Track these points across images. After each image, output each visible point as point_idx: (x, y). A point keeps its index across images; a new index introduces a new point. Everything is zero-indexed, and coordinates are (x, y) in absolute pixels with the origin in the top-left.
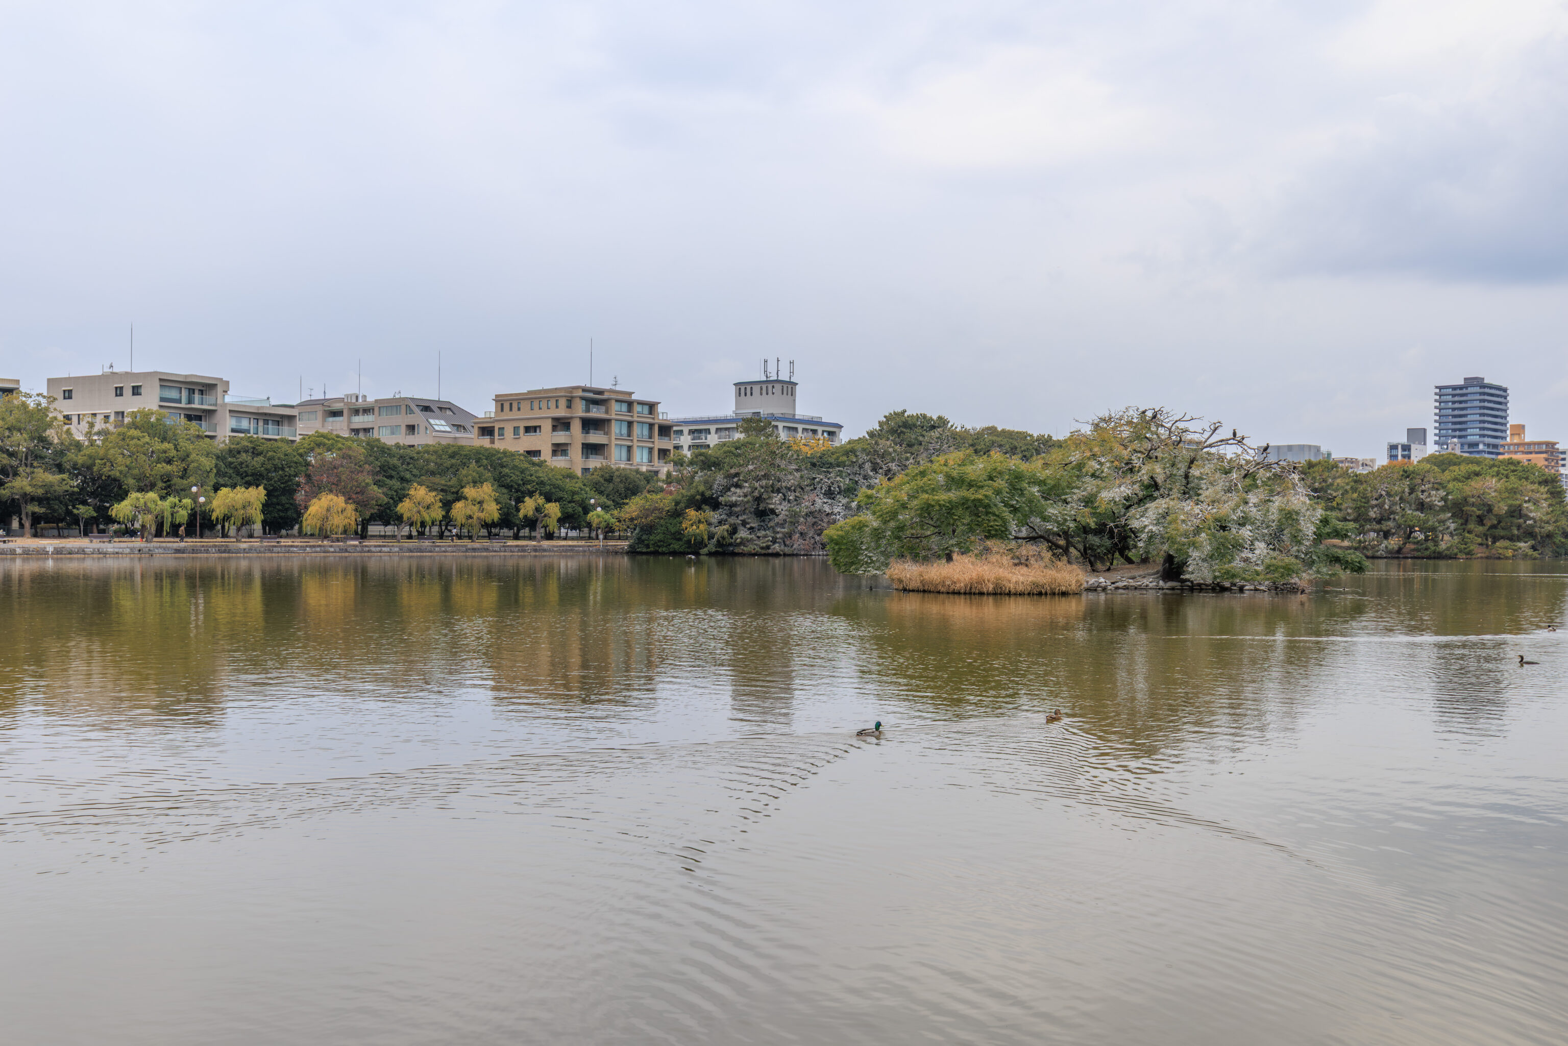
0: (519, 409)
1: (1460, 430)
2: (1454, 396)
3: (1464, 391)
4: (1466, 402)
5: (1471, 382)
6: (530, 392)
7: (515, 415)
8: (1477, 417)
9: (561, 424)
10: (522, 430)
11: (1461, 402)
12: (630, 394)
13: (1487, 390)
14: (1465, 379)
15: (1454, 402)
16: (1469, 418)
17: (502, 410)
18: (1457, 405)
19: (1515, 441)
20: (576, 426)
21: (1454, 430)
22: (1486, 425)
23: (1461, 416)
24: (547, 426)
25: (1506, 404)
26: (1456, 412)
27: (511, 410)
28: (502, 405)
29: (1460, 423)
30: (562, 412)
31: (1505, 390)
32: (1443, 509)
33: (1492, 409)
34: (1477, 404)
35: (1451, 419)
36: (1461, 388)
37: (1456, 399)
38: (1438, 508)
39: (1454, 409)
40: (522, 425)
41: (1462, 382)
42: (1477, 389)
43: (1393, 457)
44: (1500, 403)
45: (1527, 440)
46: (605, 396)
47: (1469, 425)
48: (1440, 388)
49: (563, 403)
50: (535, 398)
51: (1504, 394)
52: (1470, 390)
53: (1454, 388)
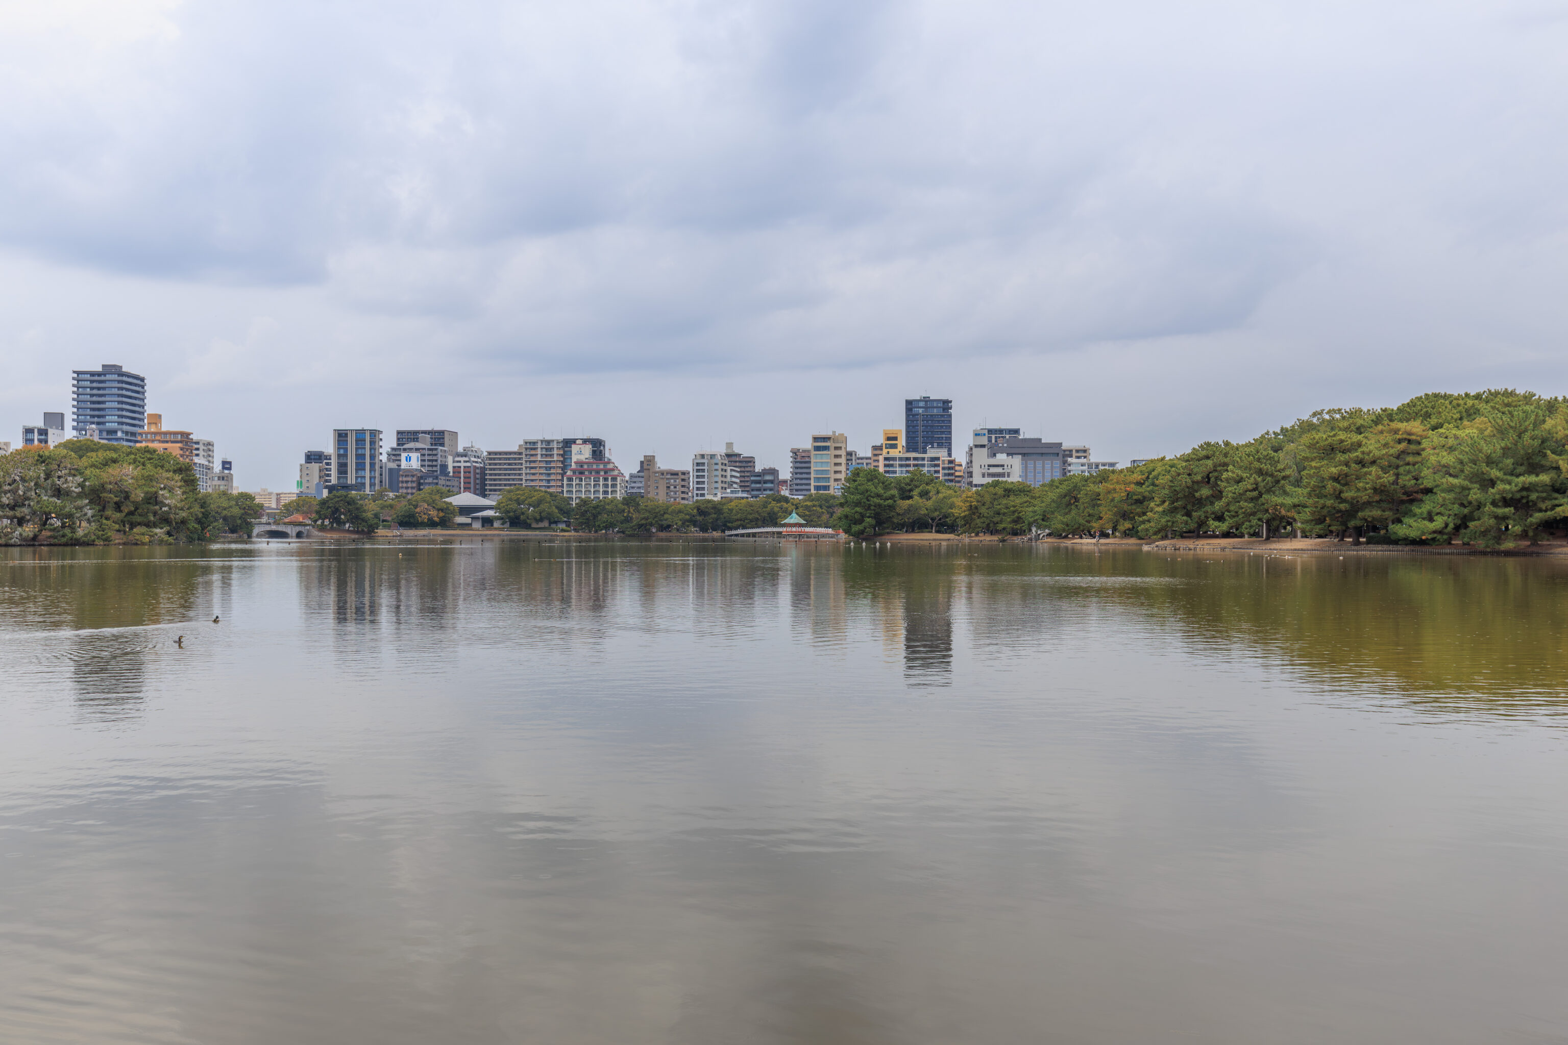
1: (99, 416)
2: (92, 382)
3: (102, 378)
4: (104, 388)
5: (109, 369)
8: (116, 405)
11: (99, 389)
13: (125, 379)
14: (103, 366)
15: (92, 388)
16: (108, 405)
18: (95, 392)
19: (152, 430)
21: (93, 416)
22: (124, 413)
23: (99, 403)
25: (143, 393)
26: (95, 399)
29: (99, 410)
31: (143, 380)
32: (80, 496)
33: (130, 397)
34: (115, 391)
35: (89, 405)
36: (99, 374)
37: (95, 385)
38: (75, 495)
39: (92, 395)
41: (100, 369)
42: (115, 377)
43: (29, 441)
44: (138, 392)
45: (164, 429)
47: (108, 412)
48: (78, 373)
51: (141, 383)
52: (108, 377)
53: (93, 374)
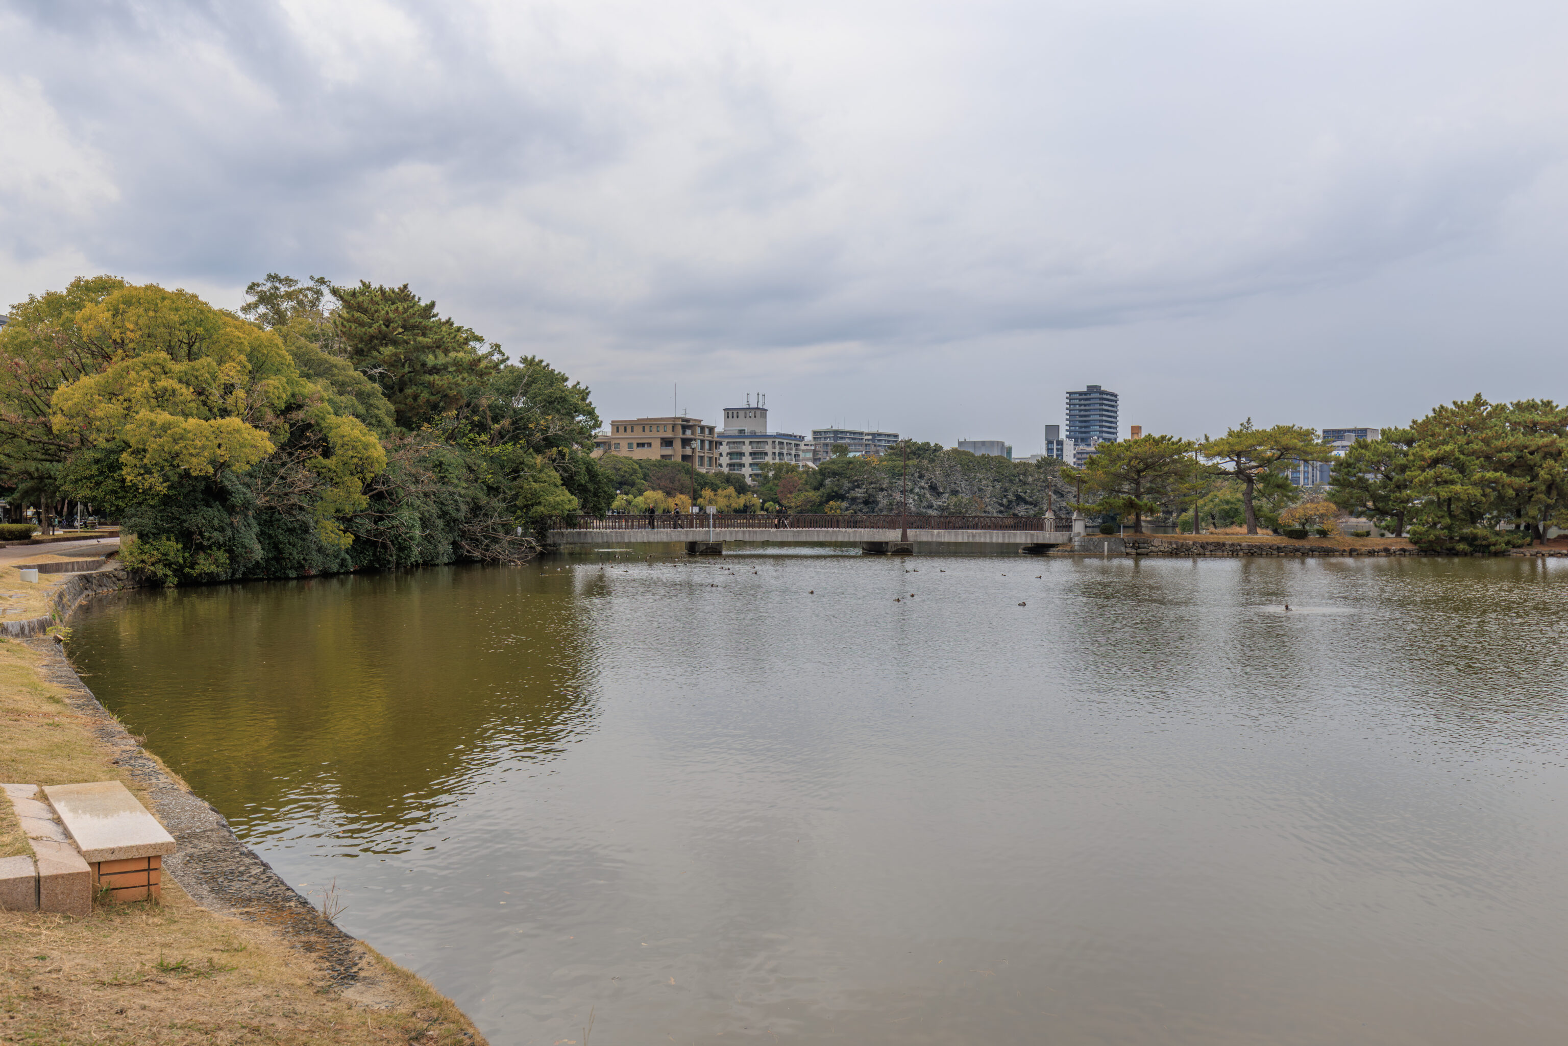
0: (632, 431)
1: (1085, 427)
2: (1080, 400)
3: (1088, 396)
4: (1089, 405)
5: (1093, 389)
6: (639, 420)
7: (629, 434)
8: (1098, 417)
9: (667, 442)
10: (635, 446)
11: (1085, 405)
12: (700, 421)
13: (1105, 396)
14: (1088, 387)
15: (1080, 405)
16: (1092, 418)
17: (618, 431)
18: (1082, 408)
20: (678, 444)
21: (1080, 427)
22: (1104, 424)
23: (1085, 416)
24: (656, 444)
25: (1116, 407)
26: (1082, 413)
27: (625, 431)
28: (618, 428)
29: (1085, 421)
30: (669, 434)
31: (1116, 396)
33: (1108, 411)
34: (1097, 407)
35: (1078, 418)
36: (1085, 394)
37: (1082, 402)
39: (1080, 411)
40: (635, 442)
41: (1085, 390)
42: (1097, 395)
43: (1050, 450)
44: (1112, 406)
46: (691, 423)
47: (1091, 423)
48: (1070, 393)
49: (670, 428)
50: (646, 425)
51: (1113, 398)
52: (1093, 396)
53: (1081, 394)
